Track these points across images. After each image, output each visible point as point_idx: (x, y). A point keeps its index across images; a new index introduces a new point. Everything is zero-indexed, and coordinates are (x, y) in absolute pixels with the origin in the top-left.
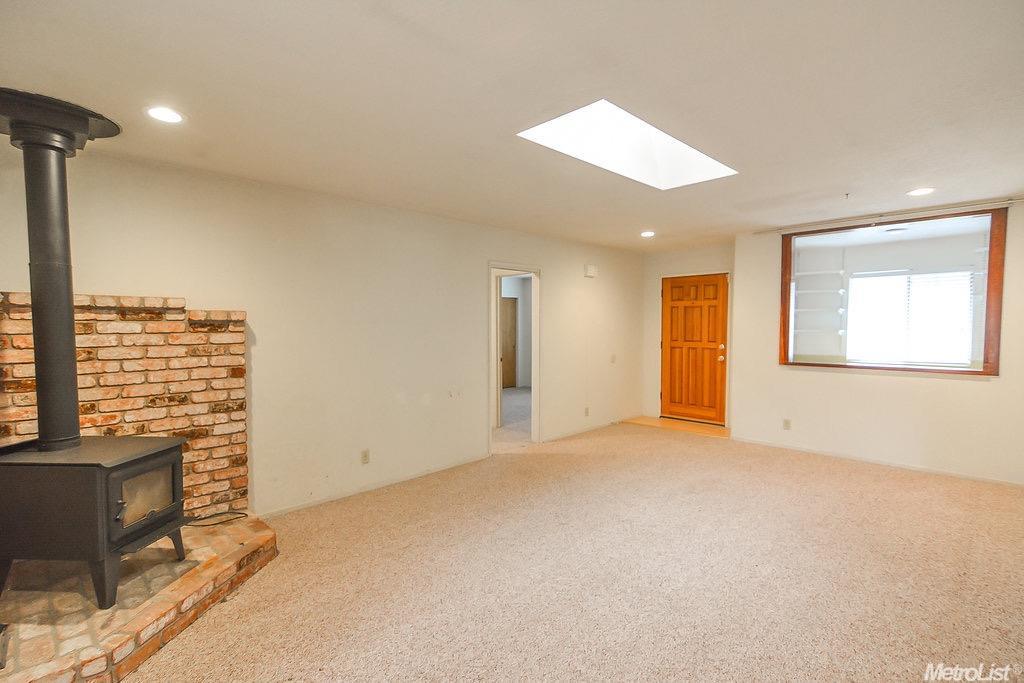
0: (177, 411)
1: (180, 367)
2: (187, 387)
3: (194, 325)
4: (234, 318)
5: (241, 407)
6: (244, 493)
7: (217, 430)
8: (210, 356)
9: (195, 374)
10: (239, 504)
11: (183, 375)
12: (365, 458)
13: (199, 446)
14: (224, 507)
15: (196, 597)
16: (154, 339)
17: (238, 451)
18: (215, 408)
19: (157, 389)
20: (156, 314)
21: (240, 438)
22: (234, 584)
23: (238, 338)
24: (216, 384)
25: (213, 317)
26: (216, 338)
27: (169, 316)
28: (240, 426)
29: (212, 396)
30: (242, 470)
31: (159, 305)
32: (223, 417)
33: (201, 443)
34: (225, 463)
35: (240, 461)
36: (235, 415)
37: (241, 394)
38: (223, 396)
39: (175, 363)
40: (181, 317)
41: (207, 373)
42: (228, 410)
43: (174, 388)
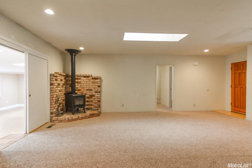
0: (90, 92)
1: (91, 85)
2: (92, 88)
3: (93, 78)
4: (98, 77)
5: (100, 92)
6: (100, 107)
7: (96, 96)
8: (95, 83)
9: (93, 86)
10: (99, 109)
11: (91, 86)
12: (123, 105)
13: (93, 98)
14: (96, 109)
15: (82, 117)
16: (88, 81)
17: (99, 100)
18: (96, 92)
19: (88, 88)
20: (88, 77)
21: (99, 98)
22: (89, 117)
23: (99, 81)
24: (96, 88)
25: (95, 77)
26: (96, 81)
27: (90, 77)
28: (99, 96)
29: (95, 90)
30: (99, 103)
31: (88, 75)
32: (97, 94)
33: (94, 97)
34: (97, 101)
35: (99, 101)
36: (99, 94)
37: (99, 90)
38: (97, 90)
39: (90, 84)
40: (91, 77)
41: (94, 86)
42: (97, 93)
43: (90, 88)
